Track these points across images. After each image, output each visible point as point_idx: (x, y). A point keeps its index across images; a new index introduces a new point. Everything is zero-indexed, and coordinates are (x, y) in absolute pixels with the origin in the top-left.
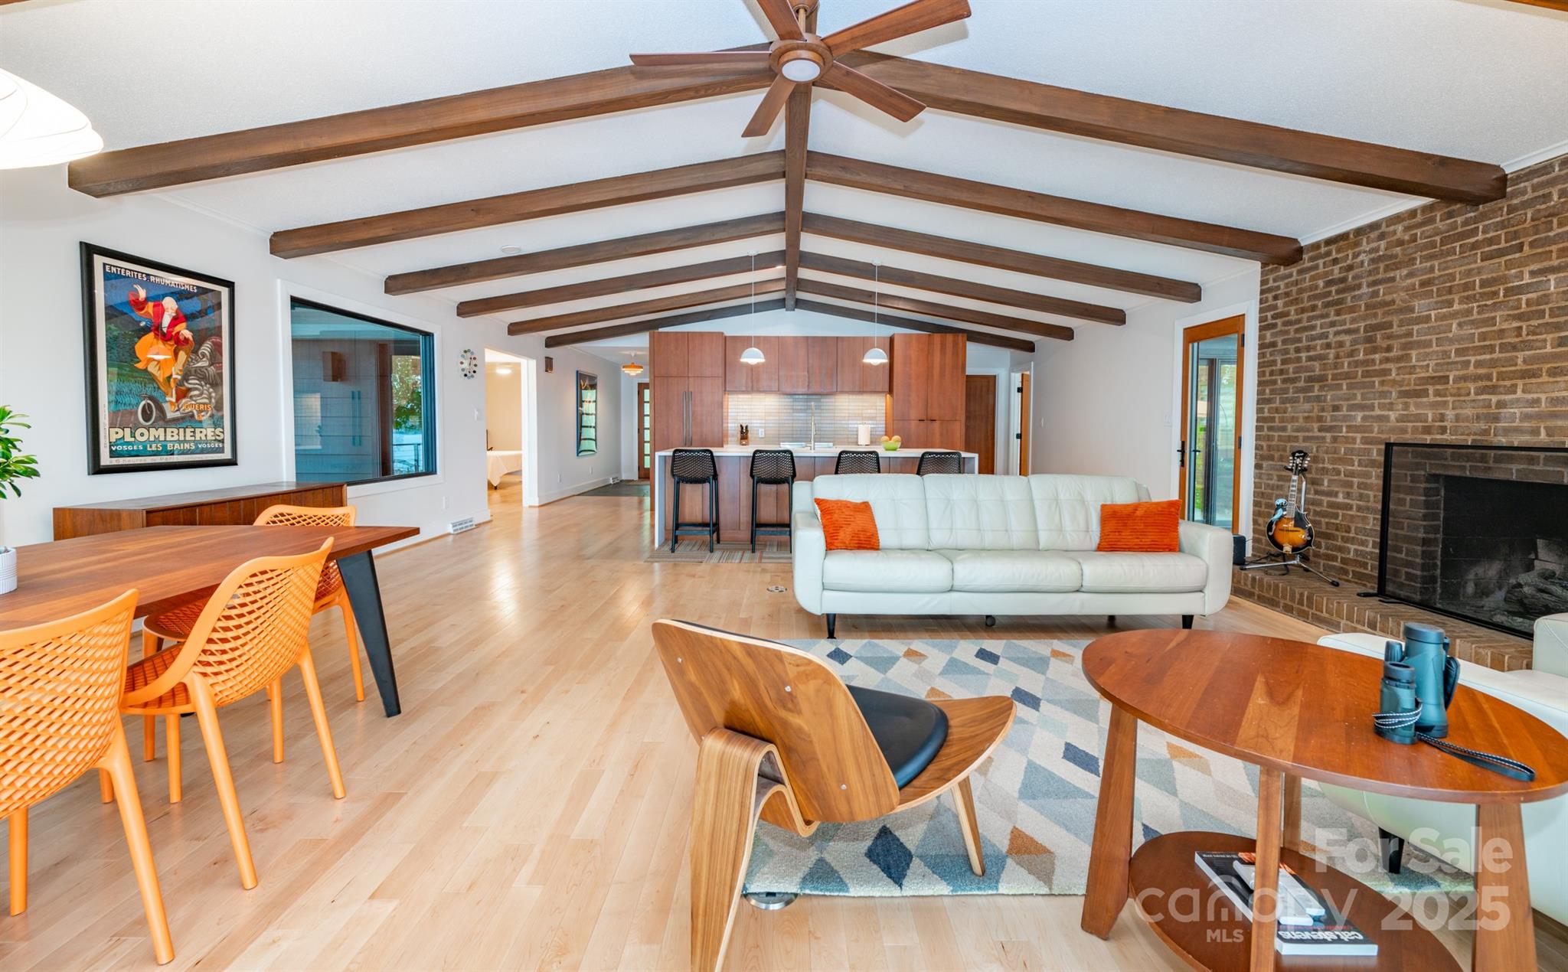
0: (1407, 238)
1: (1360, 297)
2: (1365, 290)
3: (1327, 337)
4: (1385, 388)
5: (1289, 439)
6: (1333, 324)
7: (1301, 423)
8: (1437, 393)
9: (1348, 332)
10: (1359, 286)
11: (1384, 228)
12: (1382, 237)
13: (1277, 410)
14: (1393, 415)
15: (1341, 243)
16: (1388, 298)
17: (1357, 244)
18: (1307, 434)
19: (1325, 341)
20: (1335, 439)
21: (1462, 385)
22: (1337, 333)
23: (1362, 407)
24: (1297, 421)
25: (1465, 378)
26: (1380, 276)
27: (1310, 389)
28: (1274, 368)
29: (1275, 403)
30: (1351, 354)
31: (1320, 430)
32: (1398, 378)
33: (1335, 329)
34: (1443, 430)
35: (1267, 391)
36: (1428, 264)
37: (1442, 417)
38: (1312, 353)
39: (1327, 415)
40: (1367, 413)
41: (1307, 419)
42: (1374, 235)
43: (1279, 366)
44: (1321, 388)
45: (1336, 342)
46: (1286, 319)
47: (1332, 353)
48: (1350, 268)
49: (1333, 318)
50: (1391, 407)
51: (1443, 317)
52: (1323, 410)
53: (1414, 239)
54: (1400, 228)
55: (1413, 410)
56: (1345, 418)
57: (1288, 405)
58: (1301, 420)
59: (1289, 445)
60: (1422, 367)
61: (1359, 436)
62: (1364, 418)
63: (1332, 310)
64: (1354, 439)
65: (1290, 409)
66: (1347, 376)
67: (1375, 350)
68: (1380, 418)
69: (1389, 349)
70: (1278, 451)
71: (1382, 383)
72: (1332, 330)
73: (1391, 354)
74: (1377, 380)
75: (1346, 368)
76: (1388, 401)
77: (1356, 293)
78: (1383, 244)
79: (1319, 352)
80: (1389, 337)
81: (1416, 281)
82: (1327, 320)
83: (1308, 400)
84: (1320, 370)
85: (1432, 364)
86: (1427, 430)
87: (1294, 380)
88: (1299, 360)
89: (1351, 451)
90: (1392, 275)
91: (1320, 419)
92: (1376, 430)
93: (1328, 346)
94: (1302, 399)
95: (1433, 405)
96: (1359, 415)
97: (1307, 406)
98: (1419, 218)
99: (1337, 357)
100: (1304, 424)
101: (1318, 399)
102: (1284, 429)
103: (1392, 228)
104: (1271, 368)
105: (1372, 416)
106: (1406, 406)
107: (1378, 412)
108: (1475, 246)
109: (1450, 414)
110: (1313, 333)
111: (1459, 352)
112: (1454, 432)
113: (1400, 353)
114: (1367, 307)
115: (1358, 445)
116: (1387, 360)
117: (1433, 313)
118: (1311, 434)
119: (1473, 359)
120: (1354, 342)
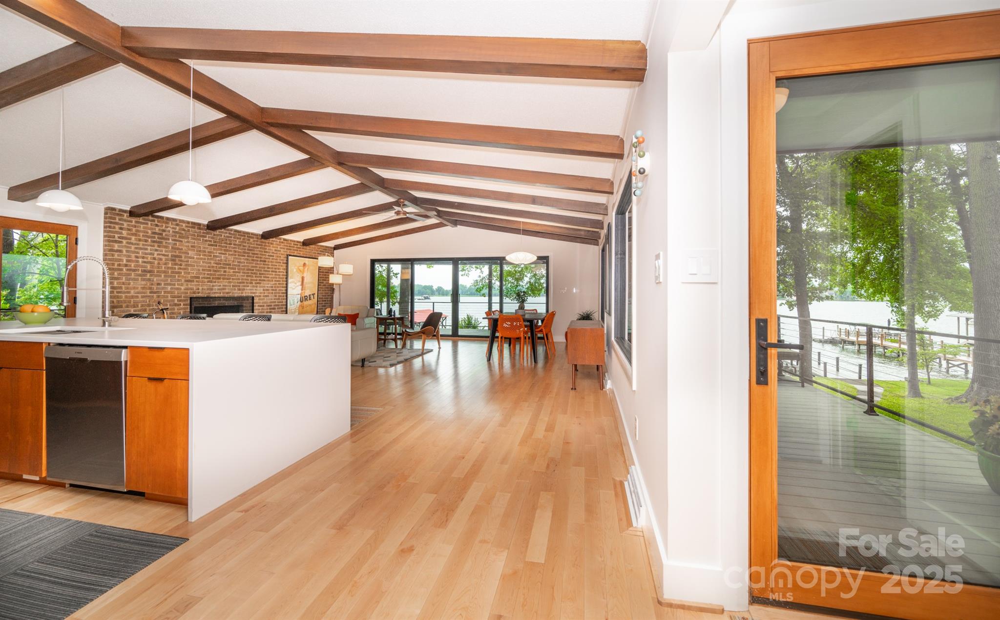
0: (186, 229)
1: (169, 243)
2: (170, 241)
3: (153, 255)
4: (180, 278)
5: (132, 297)
6: (156, 250)
7: (140, 290)
8: (197, 281)
9: (164, 255)
10: (169, 239)
11: (178, 222)
12: (177, 225)
13: (123, 283)
14: (183, 288)
15: (160, 219)
16: (180, 247)
17: (167, 223)
18: (143, 295)
19: (152, 256)
20: (158, 297)
21: (203, 279)
22: (158, 254)
23: (170, 284)
24: (137, 289)
25: (204, 278)
26: (176, 239)
27: (145, 275)
28: (121, 263)
29: (122, 280)
30: (165, 264)
31: (150, 293)
32: (185, 275)
33: (158, 252)
34: (199, 293)
35: (116, 273)
36: (194, 241)
37: (198, 289)
38: (145, 260)
39: (155, 287)
40: (172, 287)
41: (143, 288)
42: (174, 223)
43: (125, 262)
44: (151, 275)
45: (158, 258)
46: (129, 241)
47: (156, 262)
48: (164, 231)
49: (156, 248)
50: (182, 285)
51: (198, 259)
52: (152, 284)
53: (189, 231)
54: (184, 225)
55: (190, 286)
56: (163, 288)
57: (131, 281)
58: (140, 288)
59: (132, 300)
60: (192, 273)
61: (169, 295)
62: (171, 288)
63: (156, 245)
64: (167, 297)
65: (132, 283)
66: (164, 272)
67: (176, 264)
68: (178, 289)
69: (181, 265)
70: (125, 303)
71: (179, 276)
72: (156, 253)
73: (182, 267)
74: (177, 275)
75: (163, 269)
76: (180, 283)
77: (167, 241)
78: (178, 227)
79: (149, 260)
80: (181, 261)
81: (190, 245)
82: (153, 248)
83: (144, 280)
84: (150, 268)
85: (195, 272)
86: (194, 293)
87: (134, 270)
88: (138, 262)
89: (167, 301)
90: (181, 239)
91: (150, 288)
92: (176, 292)
93: (154, 259)
94: (140, 279)
95: (196, 285)
96: (169, 287)
97: (143, 283)
98: (190, 225)
99: (159, 264)
100: (141, 291)
101: (149, 280)
102: (129, 292)
103: (181, 224)
104: (119, 263)
105: (175, 288)
106: (187, 285)
107: (177, 286)
108: (206, 241)
109: (200, 288)
110: (146, 251)
111: (203, 270)
112: (202, 293)
113: (185, 267)
114: (172, 248)
115: (169, 298)
116: (180, 269)
117: (195, 256)
118: (145, 295)
119: (206, 272)
120: (166, 260)
